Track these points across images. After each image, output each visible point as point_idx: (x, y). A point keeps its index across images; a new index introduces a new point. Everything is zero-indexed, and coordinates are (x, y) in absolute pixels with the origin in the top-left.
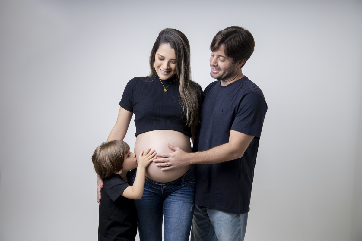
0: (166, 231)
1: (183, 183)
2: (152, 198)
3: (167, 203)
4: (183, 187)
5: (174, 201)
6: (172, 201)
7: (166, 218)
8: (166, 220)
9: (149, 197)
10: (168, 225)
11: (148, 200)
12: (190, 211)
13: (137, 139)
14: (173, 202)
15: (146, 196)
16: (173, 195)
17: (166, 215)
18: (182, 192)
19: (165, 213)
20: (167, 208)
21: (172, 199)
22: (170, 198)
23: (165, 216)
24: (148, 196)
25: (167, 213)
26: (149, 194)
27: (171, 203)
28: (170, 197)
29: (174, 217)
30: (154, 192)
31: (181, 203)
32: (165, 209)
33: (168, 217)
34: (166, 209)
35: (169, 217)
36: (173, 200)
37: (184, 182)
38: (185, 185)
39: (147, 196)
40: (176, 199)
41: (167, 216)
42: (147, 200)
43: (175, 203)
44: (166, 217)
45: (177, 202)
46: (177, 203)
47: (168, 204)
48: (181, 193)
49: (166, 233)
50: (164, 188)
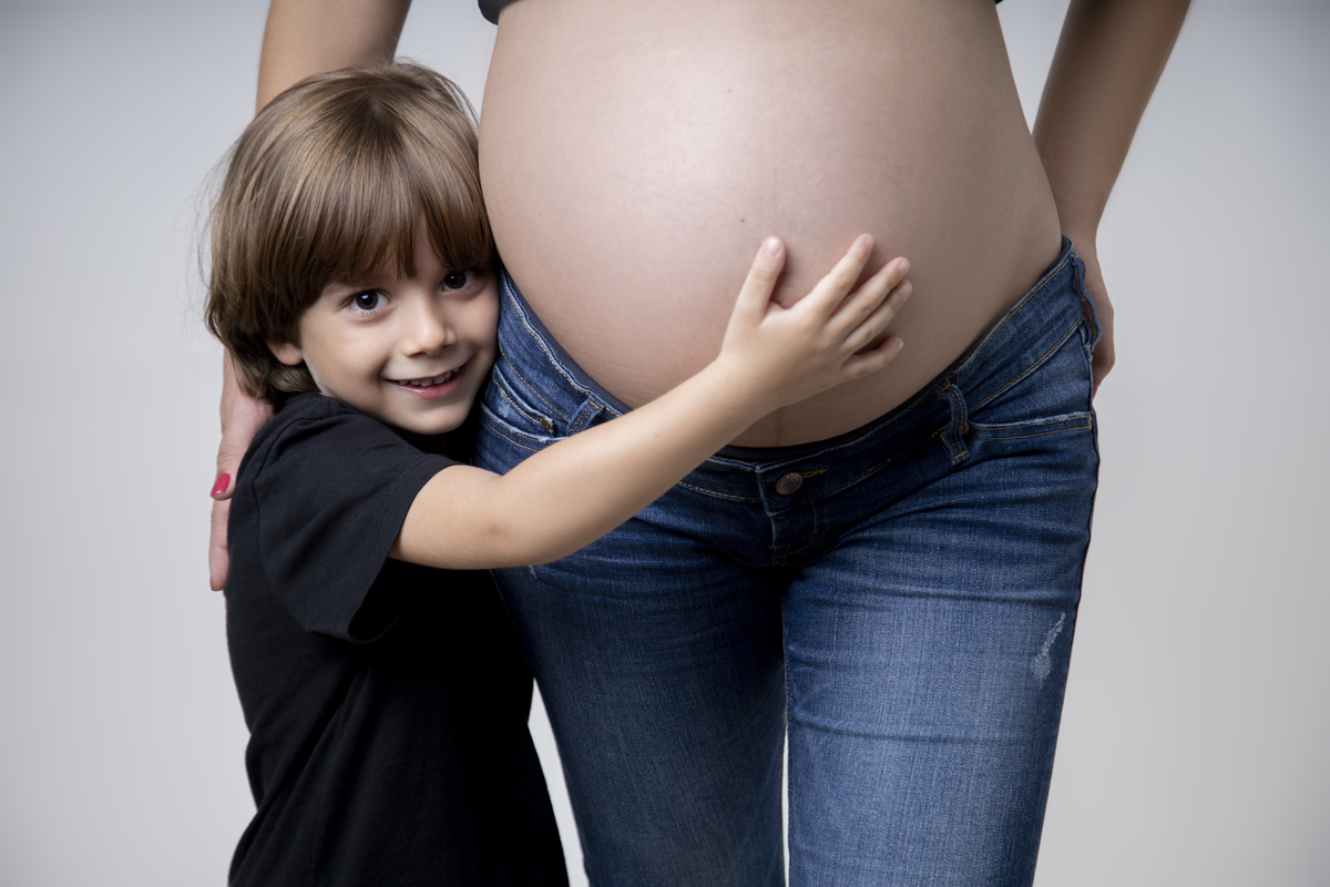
0: (812, 856)
1: (953, 437)
2: (678, 585)
3: (819, 603)
4: (962, 467)
5: (877, 591)
6: (866, 590)
7: (809, 735)
8: (813, 749)
9: (652, 570)
10: (830, 803)
11: (645, 596)
12: (1030, 675)
13: (499, 38)
14: (869, 599)
15: (630, 569)
16: (869, 542)
17: (807, 707)
18: (950, 506)
19: (803, 689)
20: (819, 646)
21: (865, 573)
22: (848, 566)
23: (801, 715)
24: (644, 569)
25: (816, 689)
26: (650, 550)
27: (851, 606)
28: (840, 554)
29: (887, 730)
30: (698, 527)
31: (946, 604)
32: (795, 660)
33: (826, 730)
34: (805, 654)
35: (838, 733)
36: (870, 583)
37: (971, 417)
38: (978, 444)
39: (630, 561)
40: (897, 575)
41: (817, 719)
42: (633, 596)
43: (888, 601)
44: (812, 726)
45: (904, 595)
46: (910, 604)
47: (830, 612)
48: (946, 522)
49: (809, 866)
50: (782, 489)
